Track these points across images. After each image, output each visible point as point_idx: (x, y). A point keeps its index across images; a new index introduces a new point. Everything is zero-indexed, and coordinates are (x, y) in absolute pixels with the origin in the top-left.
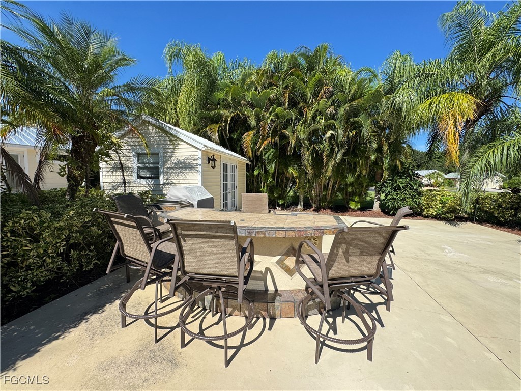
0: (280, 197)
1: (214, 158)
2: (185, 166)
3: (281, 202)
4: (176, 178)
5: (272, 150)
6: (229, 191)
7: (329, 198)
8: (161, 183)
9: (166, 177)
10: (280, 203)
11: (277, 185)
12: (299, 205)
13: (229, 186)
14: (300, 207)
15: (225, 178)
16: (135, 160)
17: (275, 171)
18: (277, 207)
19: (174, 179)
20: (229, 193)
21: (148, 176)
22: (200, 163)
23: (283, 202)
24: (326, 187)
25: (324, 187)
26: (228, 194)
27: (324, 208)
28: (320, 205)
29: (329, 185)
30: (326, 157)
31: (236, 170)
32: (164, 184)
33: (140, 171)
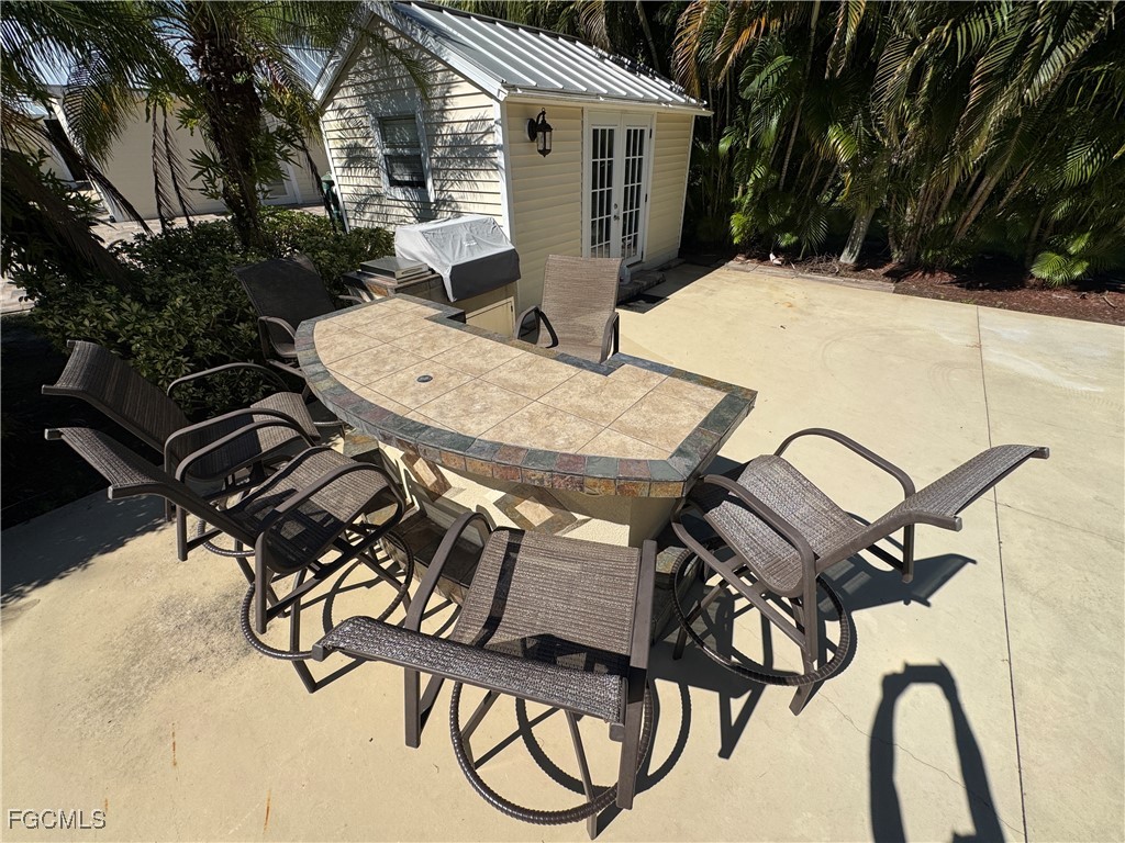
0: (786, 226)
1: (544, 121)
2: (470, 153)
3: (786, 240)
4: (456, 188)
5: (781, 59)
6: (614, 211)
7: (960, 235)
8: (432, 201)
9: (438, 184)
10: (783, 244)
11: (787, 187)
12: (846, 252)
13: (618, 197)
14: (847, 258)
15: (602, 176)
16: (376, 135)
17: (787, 137)
18: (772, 256)
19: (455, 191)
20: (616, 218)
21: (407, 178)
22: (500, 142)
23: (795, 239)
24: (963, 196)
25: (956, 195)
26: (613, 223)
27: (930, 269)
28: (918, 255)
29: (981, 189)
30: (984, 79)
31: (649, 146)
32: (437, 201)
33: (392, 167)
